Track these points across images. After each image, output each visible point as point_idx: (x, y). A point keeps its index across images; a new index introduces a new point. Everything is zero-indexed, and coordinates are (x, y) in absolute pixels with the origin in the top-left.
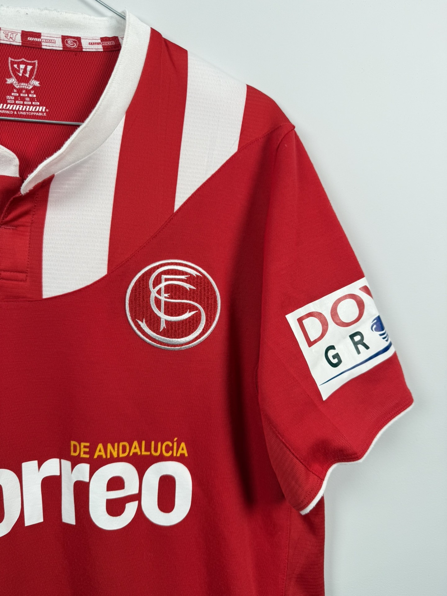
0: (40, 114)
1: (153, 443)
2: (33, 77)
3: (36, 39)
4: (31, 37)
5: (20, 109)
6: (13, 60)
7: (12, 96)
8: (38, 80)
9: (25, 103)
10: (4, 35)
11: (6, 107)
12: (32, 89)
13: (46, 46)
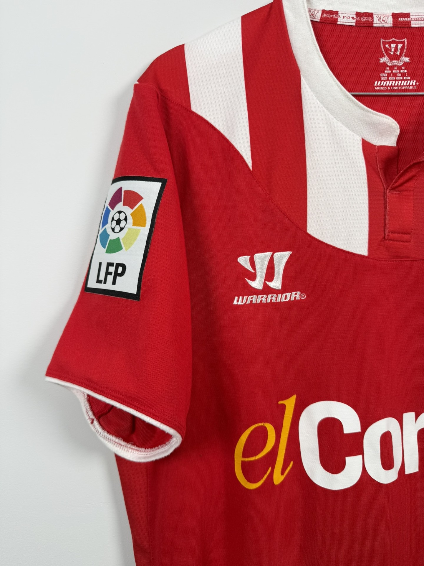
0: (411, 88)
2: (403, 55)
3: (406, 19)
4: (401, 17)
5: (393, 85)
6: (384, 40)
8: (408, 57)
9: (397, 78)
10: (378, 19)
11: (381, 83)
12: (402, 66)
13: (415, 24)
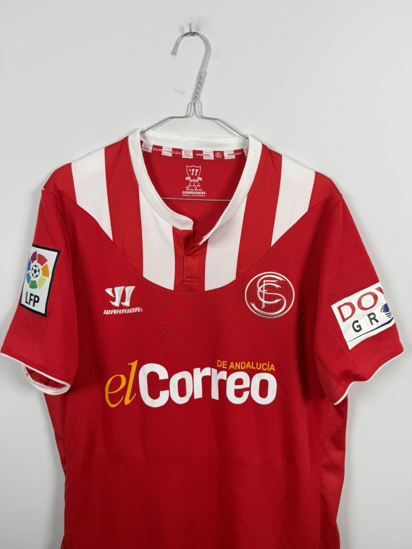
0: (202, 196)
1: (257, 363)
2: (199, 176)
3: (200, 155)
4: (197, 153)
5: (193, 194)
6: (188, 167)
7: (188, 186)
8: (201, 177)
9: (195, 190)
10: (184, 153)
11: (186, 192)
12: (198, 182)
13: (206, 158)
